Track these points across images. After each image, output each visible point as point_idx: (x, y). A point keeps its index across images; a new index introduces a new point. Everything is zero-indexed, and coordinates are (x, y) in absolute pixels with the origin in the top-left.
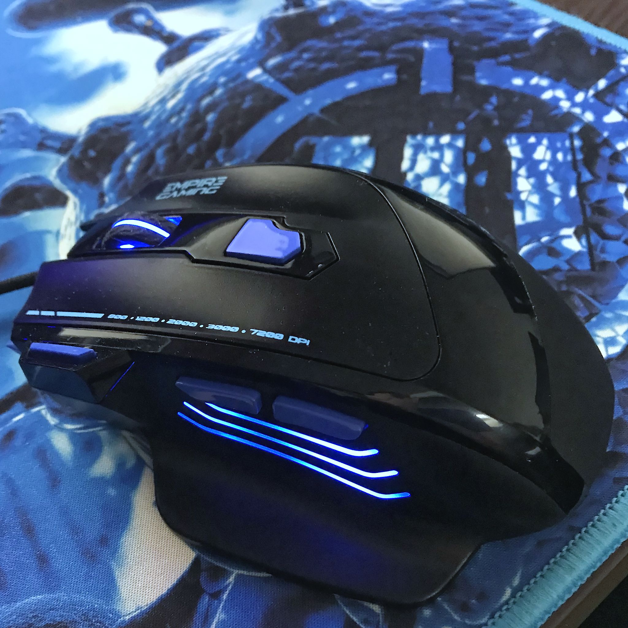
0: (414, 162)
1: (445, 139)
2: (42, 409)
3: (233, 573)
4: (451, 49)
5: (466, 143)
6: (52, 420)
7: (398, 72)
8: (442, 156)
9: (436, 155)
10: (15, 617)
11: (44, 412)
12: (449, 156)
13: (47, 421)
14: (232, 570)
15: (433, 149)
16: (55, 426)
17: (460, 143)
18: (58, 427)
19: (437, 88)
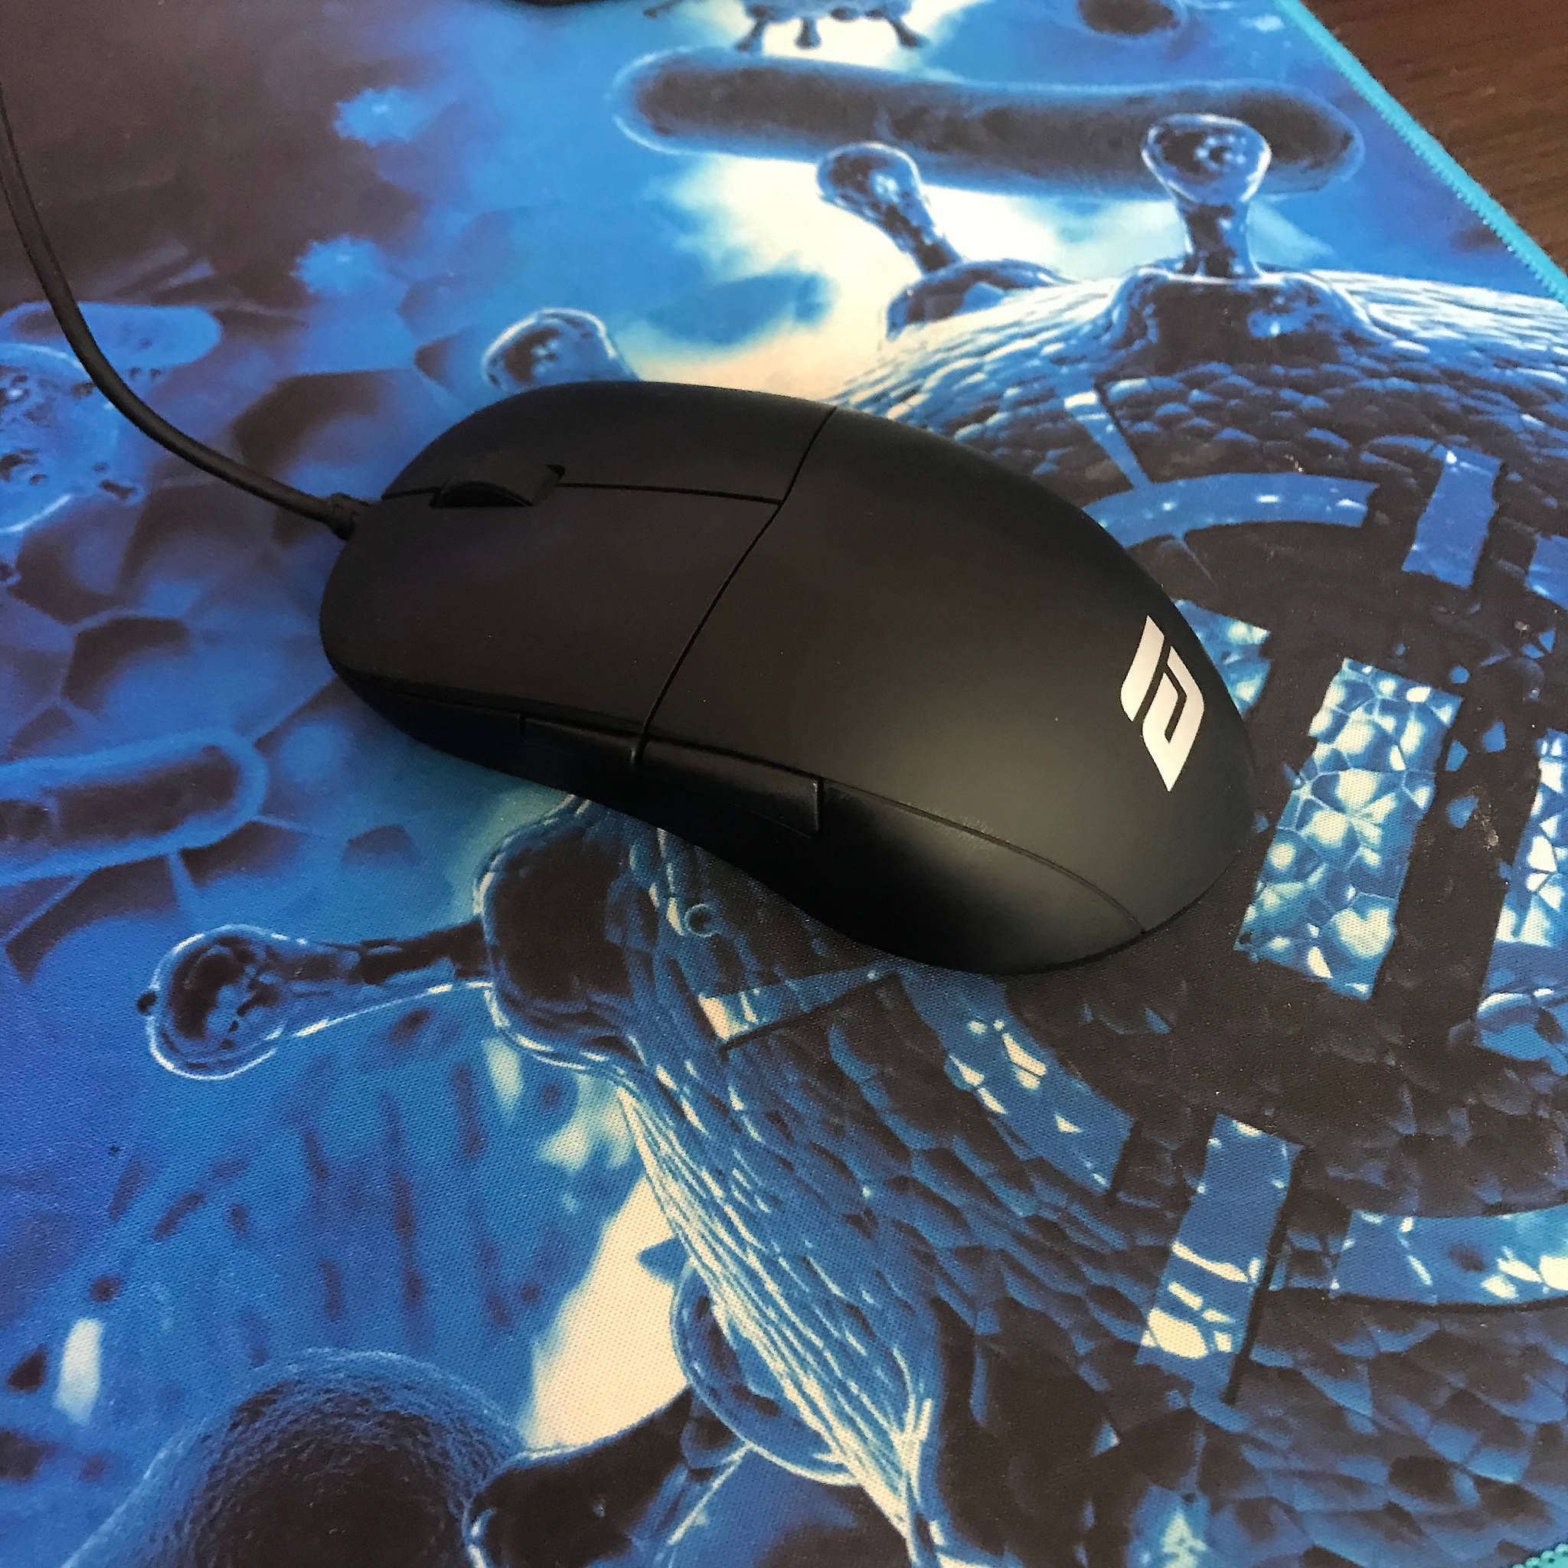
0: (1339, 723)
1: (1419, 694)
2: (485, 988)
3: (742, 1444)
4: (1500, 487)
5: (1458, 717)
6: (499, 1019)
7: (1373, 502)
8: (1400, 730)
9: (1388, 723)
10: (342, 1375)
11: (487, 995)
12: (1413, 736)
13: (489, 1016)
14: (743, 1439)
15: (1387, 707)
16: (502, 1031)
17: (1445, 714)
18: (505, 1036)
19: (1440, 569)
